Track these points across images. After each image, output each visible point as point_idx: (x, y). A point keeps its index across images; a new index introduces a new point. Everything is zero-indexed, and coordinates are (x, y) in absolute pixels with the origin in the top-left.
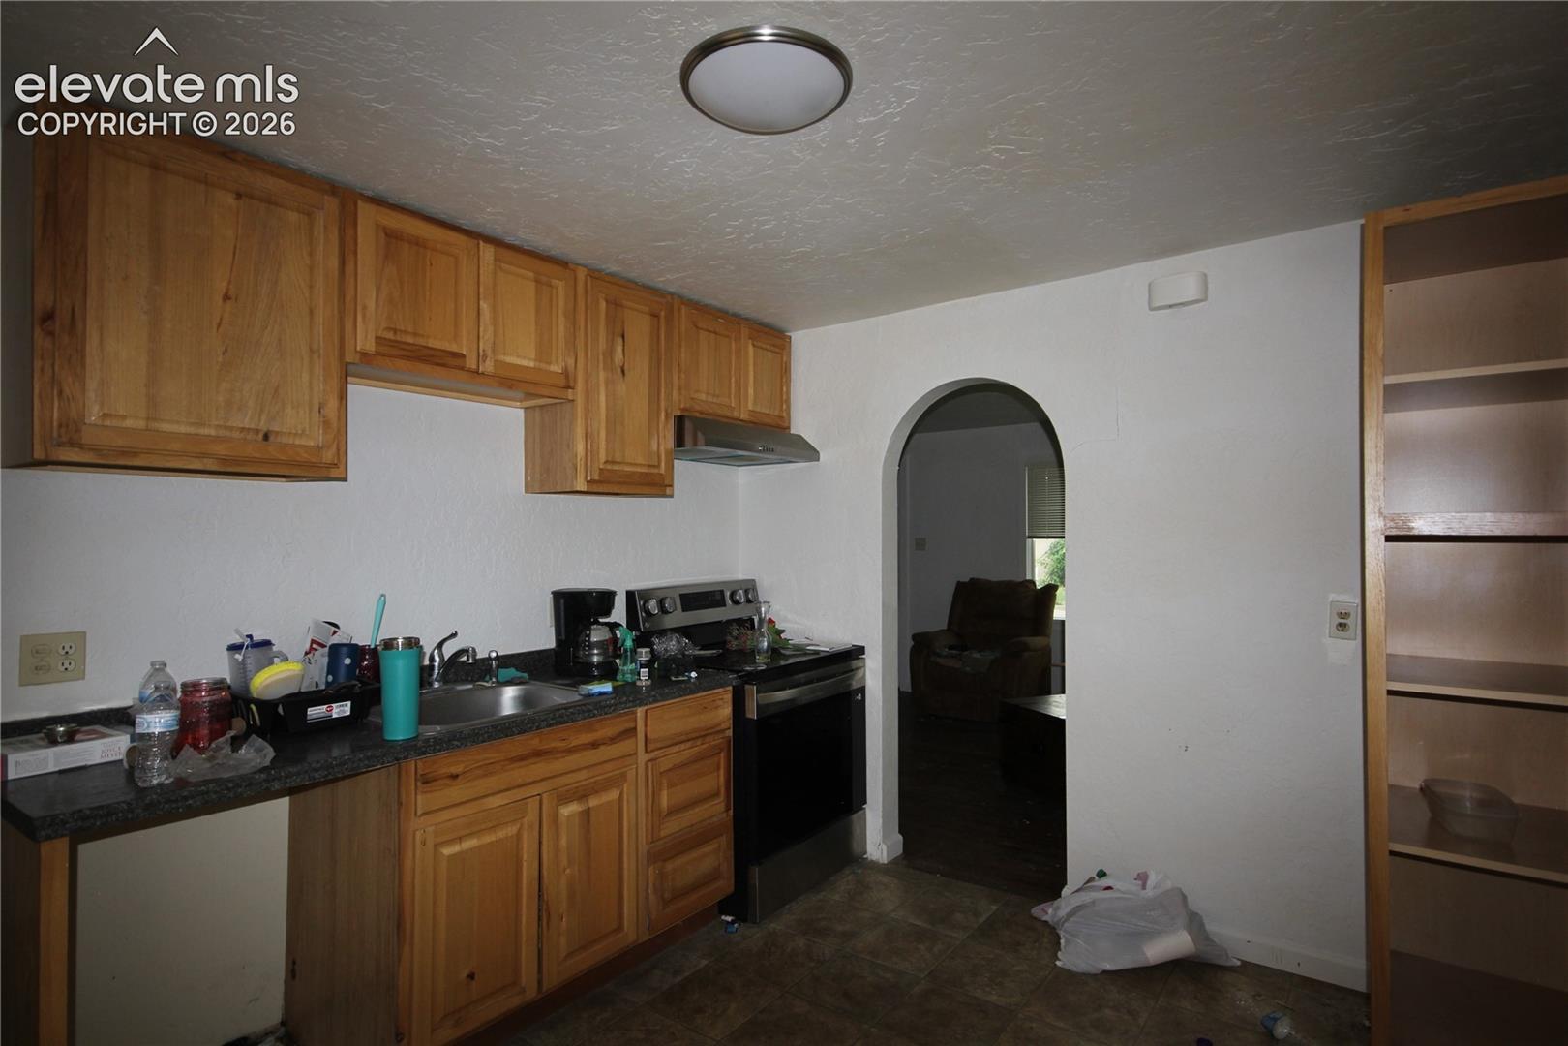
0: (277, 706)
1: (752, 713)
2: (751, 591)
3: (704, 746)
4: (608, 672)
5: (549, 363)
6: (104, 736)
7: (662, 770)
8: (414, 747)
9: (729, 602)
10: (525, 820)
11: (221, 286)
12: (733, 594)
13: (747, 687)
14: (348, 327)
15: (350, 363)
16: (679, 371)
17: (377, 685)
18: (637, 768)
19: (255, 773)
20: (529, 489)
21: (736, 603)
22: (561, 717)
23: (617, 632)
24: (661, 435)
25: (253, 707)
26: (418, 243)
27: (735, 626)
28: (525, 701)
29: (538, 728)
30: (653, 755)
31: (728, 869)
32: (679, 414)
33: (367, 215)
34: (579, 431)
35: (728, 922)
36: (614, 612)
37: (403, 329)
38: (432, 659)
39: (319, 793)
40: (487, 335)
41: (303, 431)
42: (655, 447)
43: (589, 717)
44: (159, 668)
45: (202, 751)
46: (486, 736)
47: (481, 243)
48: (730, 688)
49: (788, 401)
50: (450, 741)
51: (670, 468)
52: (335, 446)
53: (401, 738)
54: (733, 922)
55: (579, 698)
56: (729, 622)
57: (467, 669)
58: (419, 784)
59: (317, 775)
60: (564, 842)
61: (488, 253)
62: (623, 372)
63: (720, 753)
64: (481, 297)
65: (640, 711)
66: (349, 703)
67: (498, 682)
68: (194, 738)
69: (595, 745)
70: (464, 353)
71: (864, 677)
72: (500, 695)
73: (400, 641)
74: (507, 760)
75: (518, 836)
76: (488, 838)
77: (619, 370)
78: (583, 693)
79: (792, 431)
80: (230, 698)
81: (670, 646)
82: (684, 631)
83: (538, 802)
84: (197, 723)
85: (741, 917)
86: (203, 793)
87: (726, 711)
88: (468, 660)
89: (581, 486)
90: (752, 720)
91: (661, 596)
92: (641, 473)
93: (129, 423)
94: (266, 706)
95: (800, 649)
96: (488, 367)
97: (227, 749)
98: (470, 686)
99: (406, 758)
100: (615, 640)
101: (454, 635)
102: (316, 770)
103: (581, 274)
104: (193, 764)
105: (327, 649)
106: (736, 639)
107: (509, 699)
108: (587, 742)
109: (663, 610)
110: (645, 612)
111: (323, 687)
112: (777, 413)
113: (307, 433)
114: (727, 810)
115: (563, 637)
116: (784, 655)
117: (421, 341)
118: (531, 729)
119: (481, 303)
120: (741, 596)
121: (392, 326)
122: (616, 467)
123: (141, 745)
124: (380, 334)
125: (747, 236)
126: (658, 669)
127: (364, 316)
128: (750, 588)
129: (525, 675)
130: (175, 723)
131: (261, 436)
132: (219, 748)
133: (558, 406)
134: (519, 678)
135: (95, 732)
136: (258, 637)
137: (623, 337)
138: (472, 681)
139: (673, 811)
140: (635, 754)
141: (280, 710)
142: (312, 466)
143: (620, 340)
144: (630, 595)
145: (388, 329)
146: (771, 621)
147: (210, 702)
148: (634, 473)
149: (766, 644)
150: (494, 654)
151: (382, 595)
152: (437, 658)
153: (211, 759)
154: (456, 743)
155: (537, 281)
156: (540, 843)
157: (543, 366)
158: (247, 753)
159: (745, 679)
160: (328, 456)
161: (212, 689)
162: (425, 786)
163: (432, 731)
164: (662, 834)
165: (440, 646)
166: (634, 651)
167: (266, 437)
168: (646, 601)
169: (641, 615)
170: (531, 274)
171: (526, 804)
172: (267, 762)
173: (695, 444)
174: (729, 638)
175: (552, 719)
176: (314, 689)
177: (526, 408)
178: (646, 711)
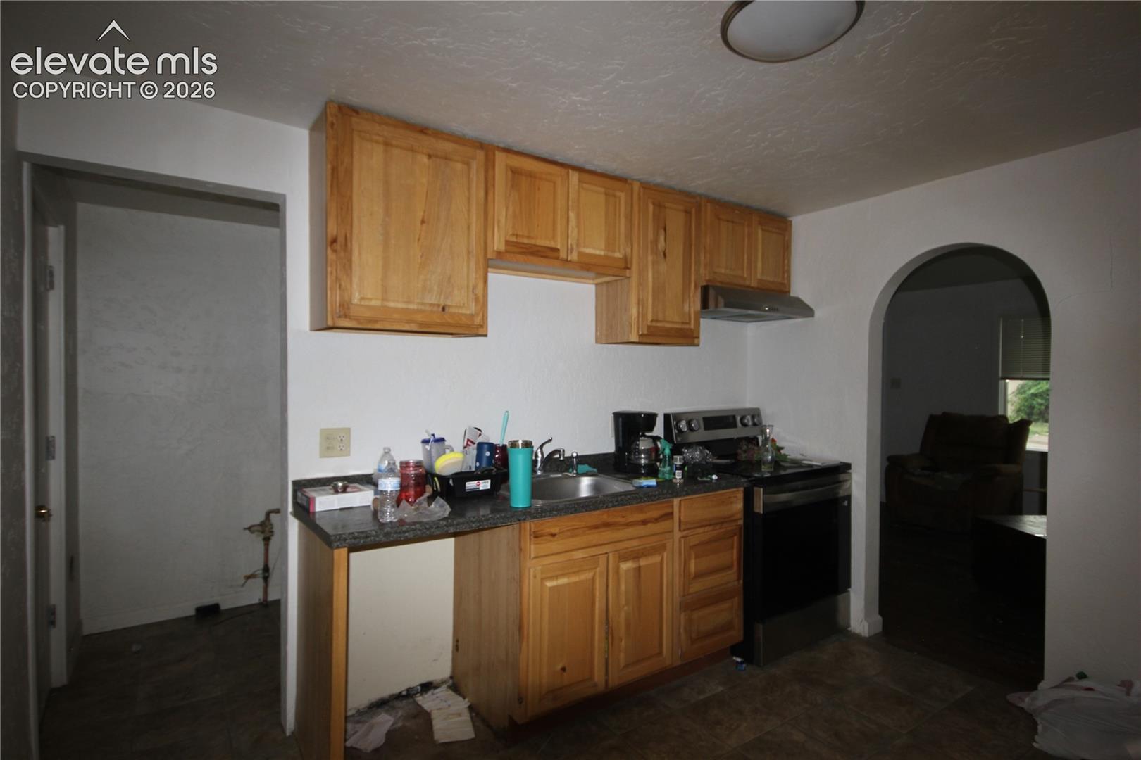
0: (449, 479)
1: (759, 508)
2: (757, 417)
3: (722, 530)
4: (652, 471)
5: (614, 251)
6: (360, 490)
7: (692, 544)
8: (528, 513)
9: (739, 424)
10: (598, 569)
11: (420, 215)
12: (742, 419)
13: (755, 489)
14: (489, 234)
15: (491, 259)
16: (705, 253)
17: (505, 470)
18: (673, 542)
19: (440, 520)
20: (597, 342)
21: (745, 425)
22: (619, 500)
23: (658, 443)
24: (692, 300)
25: (436, 479)
26: (531, 175)
27: (744, 442)
28: (596, 488)
29: (607, 508)
30: (685, 533)
31: (738, 622)
32: (705, 284)
33: (500, 158)
34: (634, 299)
35: (737, 662)
36: (655, 429)
37: (521, 234)
38: (536, 456)
39: (472, 537)
40: (573, 232)
41: (464, 304)
42: (686, 308)
43: (641, 502)
44: (387, 452)
45: (411, 504)
46: (573, 509)
47: (570, 171)
48: (742, 489)
49: (789, 272)
50: (551, 511)
51: (698, 324)
52: (481, 315)
53: (521, 506)
54: (742, 663)
55: (633, 488)
56: (740, 439)
57: (557, 464)
58: (532, 537)
59: (474, 525)
60: (623, 587)
61: (574, 177)
62: (665, 255)
63: (733, 536)
64: (570, 208)
65: (676, 501)
66: (489, 481)
67: (577, 473)
68: (406, 496)
69: (644, 522)
70: (559, 247)
71: (850, 488)
72: (579, 483)
73: (520, 442)
74: (587, 527)
75: (593, 580)
76: (574, 579)
77: (662, 254)
78: (636, 485)
79: (792, 294)
80: (424, 473)
81: (696, 455)
82: (706, 444)
83: (606, 558)
84: (408, 486)
85: (749, 659)
86: (414, 530)
87: (739, 506)
88: (560, 457)
89: (634, 338)
90: (759, 514)
91: (689, 417)
92: (677, 328)
93: (373, 303)
94: (444, 479)
95: (796, 463)
96: (574, 257)
97: (425, 504)
98: (560, 475)
99: (525, 519)
100: (657, 449)
101: (550, 441)
102: (473, 522)
103: (636, 187)
104: (408, 512)
105: (475, 446)
106: (745, 452)
107: (585, 486)
108: (639, 519)
109: (691, 429)
110: (678, 430)
111: (473, 469)
112: (779, 280)
113: (466, 305)
114: (738, 580)
115: (621, 445)
116: (783, 466)
117: (533, 242)
118: (602, 508)
119: (570, 212)
120: (748, 420)
121: (515, 233)
122: (659, 324)
123: (381, 496)
124: (507, 239)
125: (763, 145)
126: (688, 471)
127: (499, 226)
128: (755, 414)
129: (595, 470)
130: (398, 485)
131: (441, 309)
132: (420, 504)
133: (619, 282)
134: (590, 472)
135: (355, 487)
136: (438, 436)
137: (665, 230)
138: (561, 472)
139: (699, 575)
140: (672, 531)
141: (451, 482)
142: (468, 326)
143: (663, 232)
144: (667, 417)
145: (513, 235)
146: (773, 440)
147: (415, 474)
148: (671, 328)
149: (770, 457)
150: (575, 455)
151: (507, 412)
152: (540, 455)
153: (417, 509)
154: (554, 512)
155: (606, 194)
156: (607, 586)
157: (610, 254)
158: (435, 506)
159: (754, 482)
160: (478, 320)
161: (416, 466)
162: (536, 539)
163: (539, 503)
164: (691, 590)
165: (541, 447)
166: (671, 458)
167: (444, 309)
168: (678, 422)
169: (675, 431)
170: (602, 190)
171: (599, 558)
172: (447, 514)
173: (716, 306)
174: (739, 451)
175: (616, 502)
176: (468, 470)
177: (596, 285)
178: (680, 501)
